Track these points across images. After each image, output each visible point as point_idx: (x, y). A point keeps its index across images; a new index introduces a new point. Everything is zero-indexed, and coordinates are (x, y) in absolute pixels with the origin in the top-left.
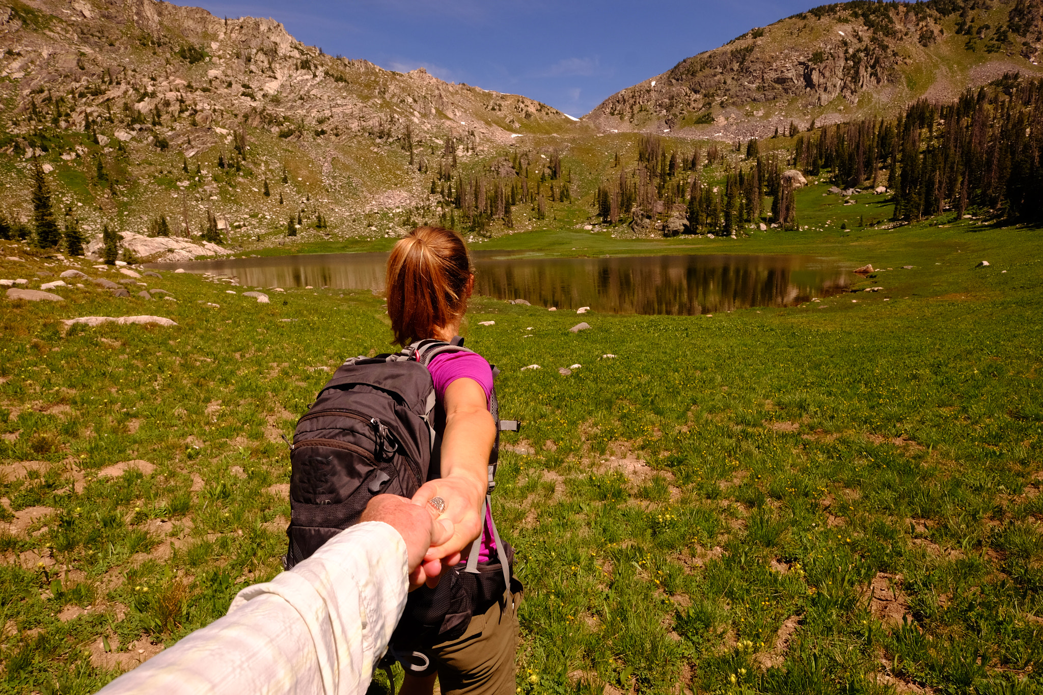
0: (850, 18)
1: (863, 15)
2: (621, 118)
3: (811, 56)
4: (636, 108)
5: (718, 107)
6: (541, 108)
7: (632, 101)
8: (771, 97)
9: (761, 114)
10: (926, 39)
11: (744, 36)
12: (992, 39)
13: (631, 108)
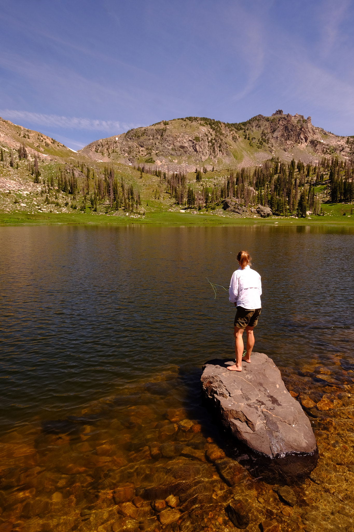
0: (204, 124)
1: (209, 124)
2: (103, 154)
3: (194, 138)
4: (110, 151)
5: (155, 156)
6: (54, 142)
7: (107, 146)
8: (179, 154)
9: (176, 161)
10: (234, 139)
11: (159, 123)
12: (258, 143)
13: (107, 150)
